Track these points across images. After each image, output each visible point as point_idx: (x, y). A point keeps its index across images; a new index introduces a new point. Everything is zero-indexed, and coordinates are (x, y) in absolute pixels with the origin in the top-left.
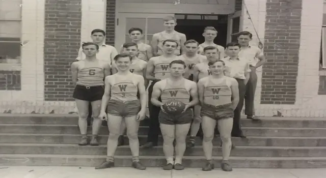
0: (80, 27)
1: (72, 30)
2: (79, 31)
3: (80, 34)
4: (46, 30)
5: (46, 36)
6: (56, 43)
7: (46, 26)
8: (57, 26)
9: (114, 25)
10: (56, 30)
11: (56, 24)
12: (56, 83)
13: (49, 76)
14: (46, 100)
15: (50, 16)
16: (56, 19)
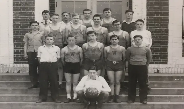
1: (29, 13)
3: (34, 15)
6: (20, 22)
7: (14, 10)
10: (20, 13)
12: (20, 51)
13: (17, 46)
14: (15, 63)
15: (16, 3)
16: (20, 5)
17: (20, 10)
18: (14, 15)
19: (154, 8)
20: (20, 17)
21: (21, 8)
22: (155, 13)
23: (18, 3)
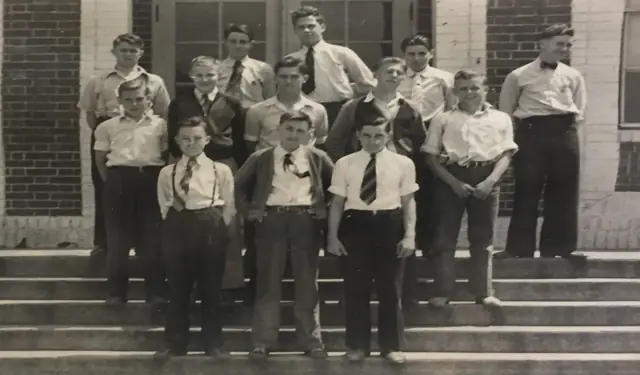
1: (60, 41)
2: (77, 42)
3: (78, 50)
4: (6, 42)
5: (6, 58)
6: (28, 74)
7: (6, 34)
9: (150, 22)
10: (28, 42)
11: (27, 29)
12: (29, 172)
13: (15, 155)
14: (9, 213)
15: (15, 9)
16: (28, 16)
17: (27, 34)
18: (6, 50)
19: (516, 21)
20: (29, 58)
21: (32, 25)
22: (518, 38)
23: (22, 8)
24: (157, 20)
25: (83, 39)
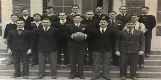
0: (30, 4)
1: (26, 5)
2: (30, 5)
3: (30, 7)
4: (13, 5)
5: (13, 9)
6: (18, 12)
7: (13, 4)
8: (18, 4)
9: (47, 2)
10: (18, 6)
11: (18, 3)
24: (49, 2)
25: (31, 5)
